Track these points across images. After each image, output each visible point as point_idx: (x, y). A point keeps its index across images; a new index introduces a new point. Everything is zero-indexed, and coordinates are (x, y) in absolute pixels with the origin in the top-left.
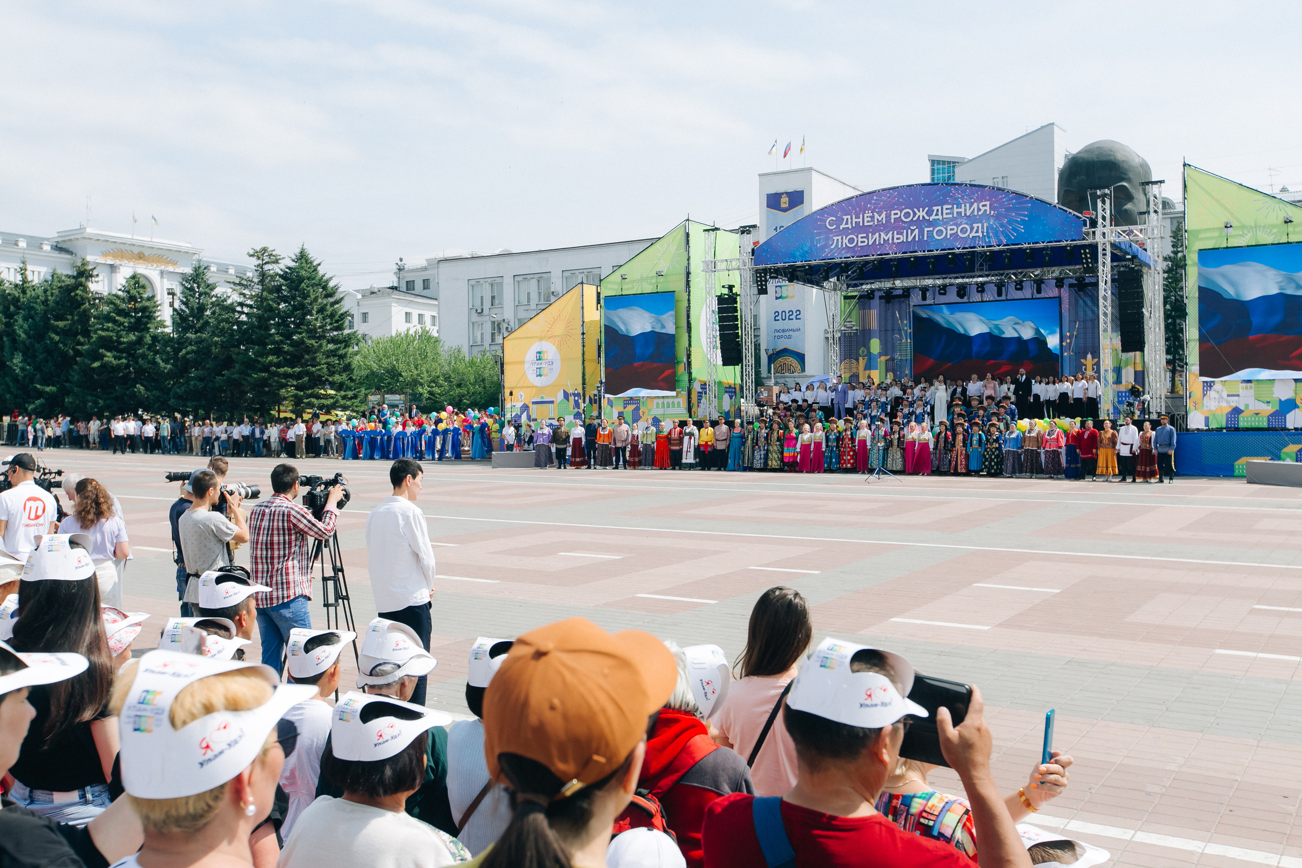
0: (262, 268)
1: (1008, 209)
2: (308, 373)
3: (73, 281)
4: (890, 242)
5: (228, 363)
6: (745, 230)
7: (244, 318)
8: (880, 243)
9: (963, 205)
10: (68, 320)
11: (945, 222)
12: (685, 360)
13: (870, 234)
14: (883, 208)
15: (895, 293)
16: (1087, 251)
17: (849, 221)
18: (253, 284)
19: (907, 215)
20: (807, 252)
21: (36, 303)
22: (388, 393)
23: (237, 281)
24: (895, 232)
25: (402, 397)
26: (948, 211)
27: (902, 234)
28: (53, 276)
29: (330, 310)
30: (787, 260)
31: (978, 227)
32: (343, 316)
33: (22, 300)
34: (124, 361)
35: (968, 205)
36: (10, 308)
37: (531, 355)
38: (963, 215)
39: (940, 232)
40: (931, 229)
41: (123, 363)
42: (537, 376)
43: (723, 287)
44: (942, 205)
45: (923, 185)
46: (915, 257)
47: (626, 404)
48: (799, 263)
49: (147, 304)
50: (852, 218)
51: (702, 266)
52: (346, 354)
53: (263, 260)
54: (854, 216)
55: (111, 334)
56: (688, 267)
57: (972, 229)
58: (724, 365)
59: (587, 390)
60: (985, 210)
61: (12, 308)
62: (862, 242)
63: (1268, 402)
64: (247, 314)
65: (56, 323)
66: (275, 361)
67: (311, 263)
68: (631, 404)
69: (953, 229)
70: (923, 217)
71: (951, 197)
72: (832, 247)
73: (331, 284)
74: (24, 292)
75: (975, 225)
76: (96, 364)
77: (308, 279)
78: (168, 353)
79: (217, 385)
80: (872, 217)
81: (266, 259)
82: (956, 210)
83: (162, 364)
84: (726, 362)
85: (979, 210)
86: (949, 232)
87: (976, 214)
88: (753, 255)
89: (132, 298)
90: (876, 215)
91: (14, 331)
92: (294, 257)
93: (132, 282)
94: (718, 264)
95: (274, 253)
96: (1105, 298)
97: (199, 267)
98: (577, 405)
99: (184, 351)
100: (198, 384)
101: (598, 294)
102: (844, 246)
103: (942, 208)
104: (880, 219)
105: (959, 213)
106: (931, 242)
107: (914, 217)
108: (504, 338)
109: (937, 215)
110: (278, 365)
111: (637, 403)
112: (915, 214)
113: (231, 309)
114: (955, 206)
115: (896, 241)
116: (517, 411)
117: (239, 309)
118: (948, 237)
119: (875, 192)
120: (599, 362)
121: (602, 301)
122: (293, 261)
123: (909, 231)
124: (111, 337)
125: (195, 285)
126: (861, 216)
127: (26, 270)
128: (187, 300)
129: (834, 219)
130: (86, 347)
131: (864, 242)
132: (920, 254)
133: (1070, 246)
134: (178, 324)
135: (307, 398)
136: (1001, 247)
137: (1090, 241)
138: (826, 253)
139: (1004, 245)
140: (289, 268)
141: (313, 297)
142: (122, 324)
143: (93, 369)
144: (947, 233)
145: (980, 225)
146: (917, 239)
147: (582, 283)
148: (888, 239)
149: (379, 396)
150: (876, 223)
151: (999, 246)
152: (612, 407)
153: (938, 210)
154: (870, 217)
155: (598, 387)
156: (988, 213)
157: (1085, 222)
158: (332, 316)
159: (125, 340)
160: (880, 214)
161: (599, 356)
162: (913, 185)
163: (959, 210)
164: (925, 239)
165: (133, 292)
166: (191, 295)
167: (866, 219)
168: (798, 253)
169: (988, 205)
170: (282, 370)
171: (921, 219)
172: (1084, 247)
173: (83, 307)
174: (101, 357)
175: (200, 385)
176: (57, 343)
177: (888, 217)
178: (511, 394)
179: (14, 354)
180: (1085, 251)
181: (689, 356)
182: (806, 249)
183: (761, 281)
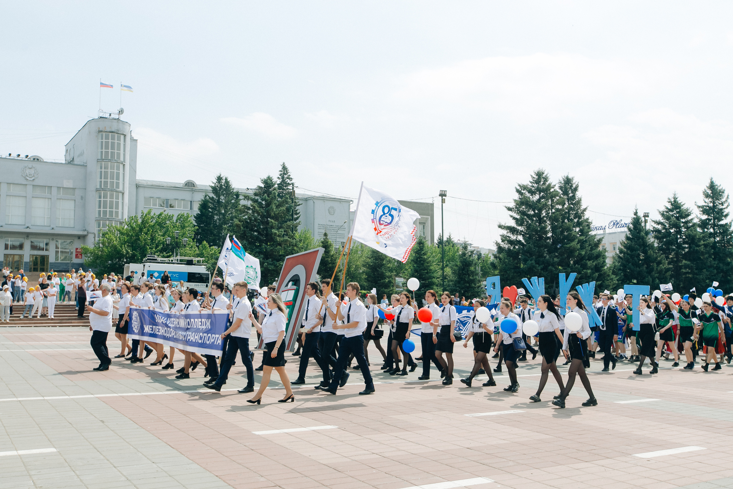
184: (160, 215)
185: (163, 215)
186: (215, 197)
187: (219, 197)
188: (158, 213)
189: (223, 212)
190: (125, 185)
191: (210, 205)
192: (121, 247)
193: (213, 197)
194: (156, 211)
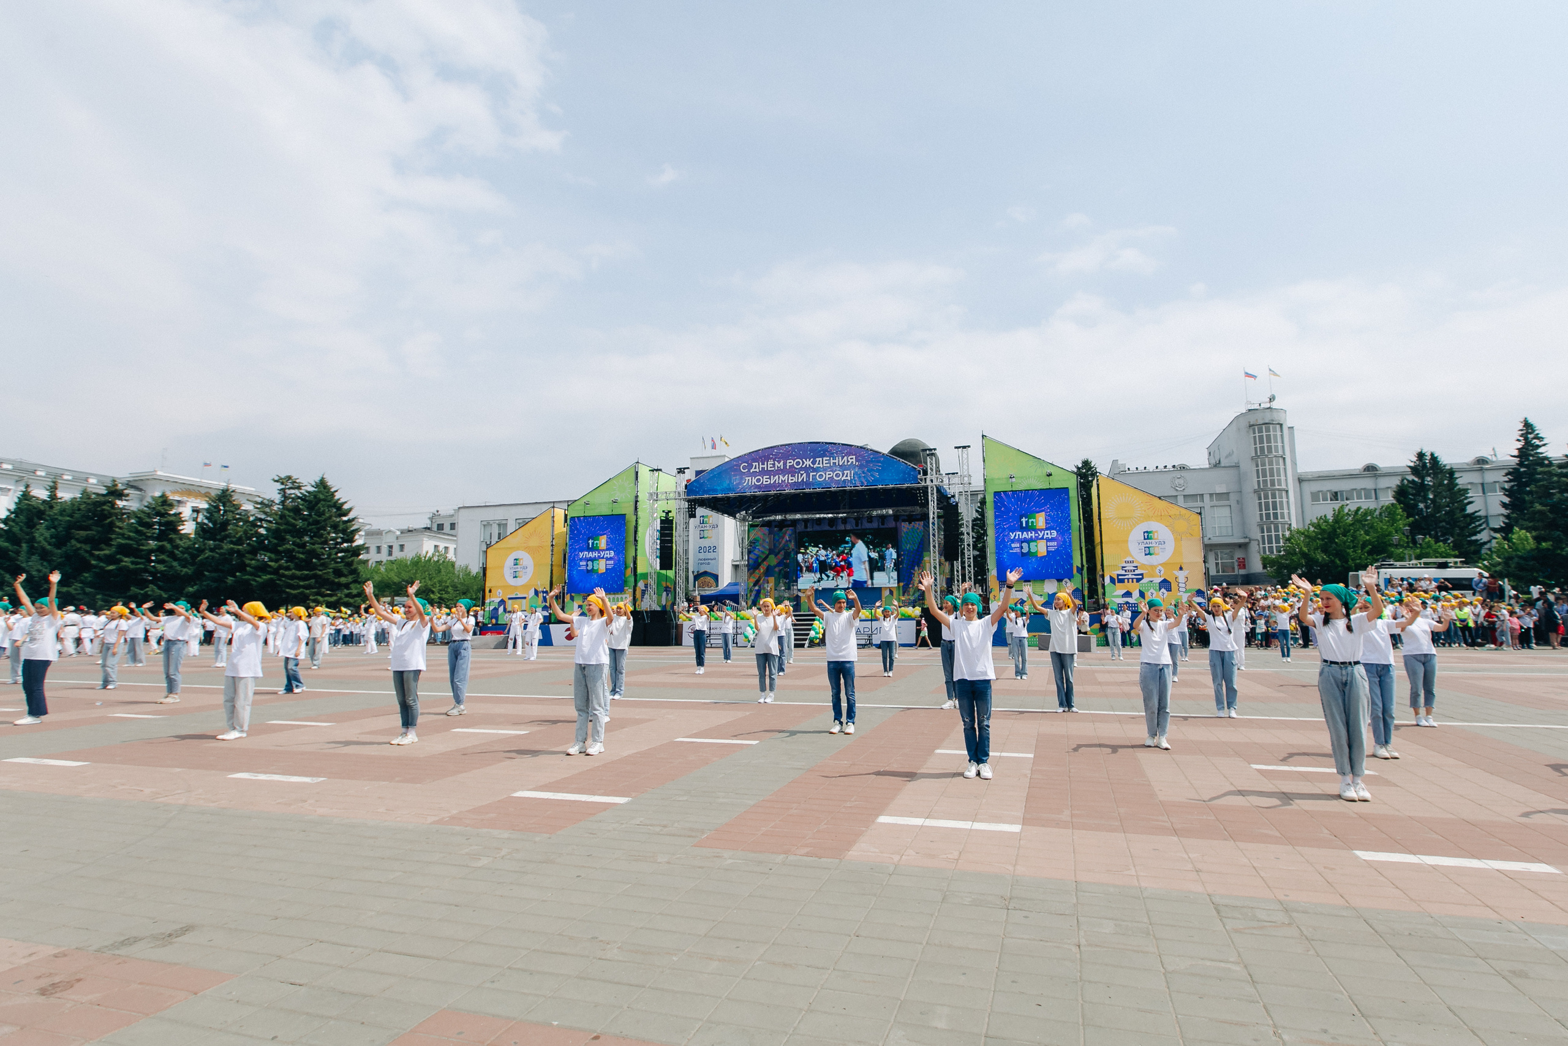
0: (285, 492)
1: (867, 462)
4: (786, 482)
6: (681, 471)
8: (778, 483)
9: (837, 458)
11: (825, 470)
12: (632, 565)
13: (772, 477)
14: (782, 458)
16: (921, 492)
17: (757, 466)
19: (798, 464)
20: (725, 488)
24: (790, 476)
26: (827, 462)
27: (794, 477)
30: (710, 494)
31: (847, 474)
35: (840, 458)
37: (509, 562)
38: (837, 465)
39: (821, 477)
40: (815, 474)
42: (513, 577)
43: (664, 512)
44: (822, 457)
48: (719, 496)
50: (759, 465)
51: (647, 496)
53: (286, 486)
54: (760, 463)
56: (637, 497)
57: (843, 475)
58: (662, 568)
60: (852, 462)
62: (766, 482)
63: (1041, 595)
69: (830, 475)
71: (828, 452)
72: (745, 485)
77: (325, 501)
80: (774, 464)
81: (290, 485)
82: (832, 462)
84: (663, 566)
85: (848, 461)
86: (827, 477)
87: (846, 464)
88: (686, 489)
89: (158, 514)
90: (776, 463)
92: (314, 484)
94: (659, 496)
95: (297, 481)
96: (933, 524)
97: (228, 489)
98: (545, 599)
101: (566, 516)
102: (753, 484)
103: (823, 459)
104: (779, 466)
105: (834, 464)
106: (815, 483)
107: (803, 465)
108: (487, 548)
109: (819, 464)
112: (803, 463)
114: (831, 458)
115: (790, 481)
116: (495, 605)
118: (827, 480)
120: (564, 567)
121: (568, 521)
122: (314, 487)
123: (800, 475)
125: (221, 504)
126: (766, 463)
128: (212, 515)
129: (747, 464)
131: (768, 482)
132: (807, 491)
133: (909, 488)
136: (863, 487)
137: (923, 484)
138: (740, 489)
139: (866, 486)
140: (309, 493)
145: (849, 472)
146: (805, 481)
147: (554, 507)
148: (785, 480)
150: (776, 469)
152: (573, 601)
153: (819, 461)
154: (772, 464)
156: (854, 464)
157: (919, 471)
160: (779, 462)
161: (565, 562)
163: (834, 462)
164: (811, 480)
166: (215, 512)
167: (769, 465)
168: (719, 488)
169: (854, 459)
171: (808, 466)
172: (918, 489)
177: (785, 464)
178: (491, 591)
180: (918, 492)
181: (635, 563)
182: (725, 486)
183: (692, 508)
184: (1358, 509)
185: (1361, 510)
186: (1416, 479)
187: (1422, 479)
188: (1353, 508)
189: (1431, 496)
190: (1289, 481)
191: (1410, 490)
192: (1315, 553)
193: (1413, 480)
194: (1352, 505)
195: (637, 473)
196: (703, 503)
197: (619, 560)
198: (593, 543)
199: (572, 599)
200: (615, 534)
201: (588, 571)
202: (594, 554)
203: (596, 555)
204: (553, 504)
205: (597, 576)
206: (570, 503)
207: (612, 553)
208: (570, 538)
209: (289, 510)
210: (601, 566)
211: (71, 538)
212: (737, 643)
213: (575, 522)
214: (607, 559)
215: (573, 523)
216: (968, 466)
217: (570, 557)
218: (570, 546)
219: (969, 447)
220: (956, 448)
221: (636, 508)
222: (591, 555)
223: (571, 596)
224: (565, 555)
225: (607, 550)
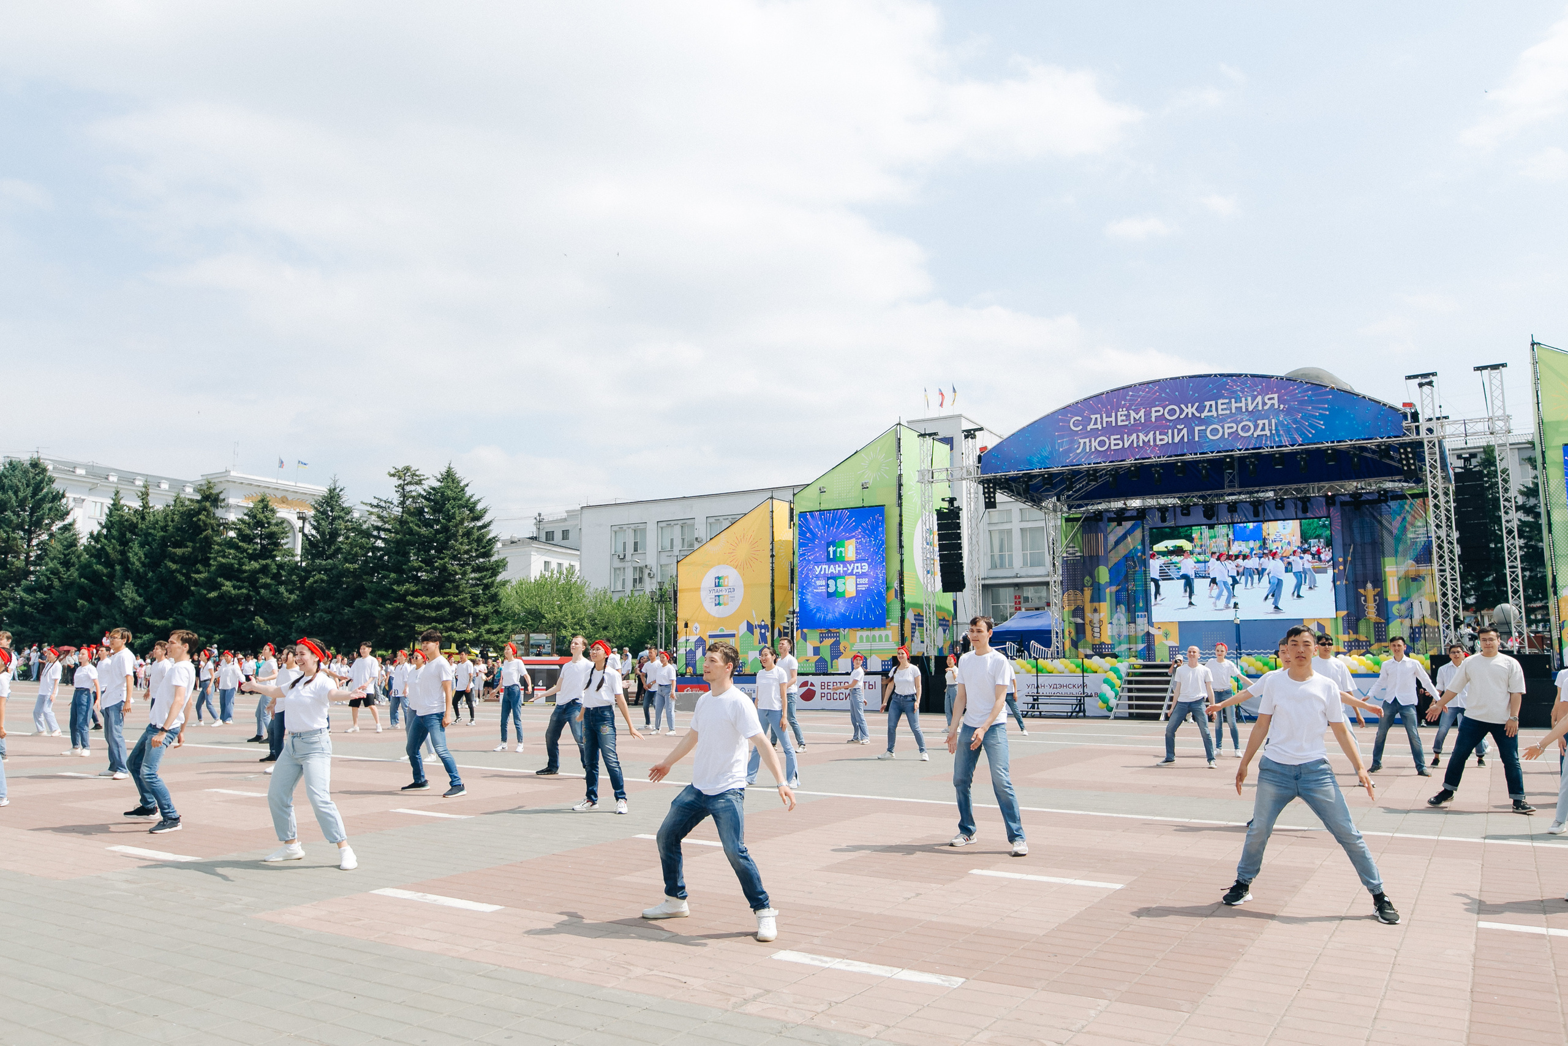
0: (403, 489)
1: (1302, 402)
2: (449, 604)
3: (197, 505)
4: (1152, 443)
5: (360, 592)
6: (970, 434)
7: (380, 543)
8: (1138, 446)
9: (1243, 399)
10: (187, 547)
11: (1221, 420)
12: (896, 585)
13: (1126, 436)
14: (1141, 405)
15: (1128, 514)
16: (1409, 450)
17: (1098, 421)
18: (392, 506)
19: (1172, 412)
20: (1047, 458)
21: (154, 528)
22: (534, 632)
23: (375, 502)
24: (1158, 432)
25: (549, 636)
26: (1225, 406)
27: (1166, 434)
28: (175, 501)
29: (476, 534)
30: (1022, 468)
31: (1264, 424)
32: (492, 542)
33: (140, 526)
34: (244, 591)
35: (1249, 399)
36: (126, 535)
37: (708, 581)
38: (1244, 410)
39: (1214, 432)
40: (1204, 428)
41: (243, 593)
42: (716, 605)
43: (943, 500)
44: (1216, 399)
45: (1190, 377)
46: (1183, 462)
47: (823, 637)
48: (1036, 471)
49: (274, 529)
50: (1102, 418)
51: (916, 477)
52: (492, 583)
53: (404, 480)
54: (1104, 415)
55: (233, 561)
56: (900, 476)
57: (1256, 427)
58: (944, 591)
59: (776, 621)
60: (1273, 405)
61: (128, 535)
62: (1115, 445)
64: (384, 540)
65: (173, 550)
66: (414, 589)
67: (458, 482)
68: (828, 637)
69: (1232, 427)
70: (1193, 414)
71: (1228, 389)
72: (1078, 451)
73: (479, 507)
74: (143, 518)
75: (1260, 422)
76: (213, 594)
77: (454, 499)
78: (293, 582)
79: (346, 617)
80: (1128, 416)
81: (408, 479)
82: (1234, 405)
83: (286, 594)
84: (946, 588)
85: (1264, 404)
86: (1227, 431)
87: (1260, 408)
88: (979, 462)
89: (259, 524)
90: (1132, 414)
91: (128, 559)
92: (439, 476)
93: (261, 505)
94: (936, 476)
95: (417, 473)
97: (334, 489)
99: (311, 580)
100: (324, 616)
101: (792, 510)
102: (1093, 450)
103: (1216, 403)
104: (1137, 417)
105: (1239, 409)
106: (1204, 443)
107: (1180, 414)
108: (678, 562)
109: (1210, 411)
110: (416, 594)
111: (836, 637)
112: (1182, 411)
113: (367, 534)
114: (1233, 400)
115: (1158, 443)
116: (691, 646)
117: (375, 533)
118: (1226, 436)
119: (1130, 387)
120: (792, 589)
121: (796, 519)
122: (439, 481)
123: (1176, 430)
124: (232, 564)
125: (329, 509)
126: (1113, 414)
127: (148, 495)
128: (319, 524)
129: (1080, 419)
130: (202, 576)
131: (1118, 444)
132: (1189, 457)
133: (1384, 445)
134: (306, 550)
135: (447, 632)
136: (1295, 447)
137: (1412, 437)
138: (1071, 458)
139: (1300, 445)
140: (433, 489)
141: (458, 518)
142: (245, 551)
143: (209, 600)
144: (1224, 432)
145: (1266, 422)
146: (1186, 440)
147: (772, 497)
148: (1149, 441)
149: (524, 635)
150: (1132, 422)
151: (1293, 445)
152: (806, 641)
153: (1211, 405)
154: (1125, 415)
155: (788, 618)
156: (1276, 407)
157: (1407, 413)
158: (479, 540)
159: (247, 568)
160: (1137, 412)
161: (792, 582)
162: (1179, 378)
163: (1238, 405)
164: (1197, 439)
165: (260, 516)
166: (323, 519)
167: (1120, 418)
168: (1035, 460)
169: (1276, 399)
170: (420, 599)
171: (1190, 416)
172: (1404, 445)
173: (205, 533)
174: (217, 586)
175: (327, 617)
176: (174, 571)
177: (1148, 415)
178: (686, 625)
179: (124, 584)
180: (1405, 450)
181: (901, 582)
182: (1045, 454)
183: (989, 492)
195: (899, 439)
196: (1008, 485)
197: (877, 578)
198: (835, 552)
199: (804, 637)
200: (870, 537)
201: (830, 595)
202: (837, 569)
203: (841, 569)
204: (772, 493)
205: (844, 601)
206: (797, 490)
207: (866, 566)
208: (801, 545)
209: (411, 514)
210: (849, 587)
211: (165, 557)
212: (1084, 711)
213: (806, 519)
214: (858, 576)
215: (803, 521)
216: (1503, 401)
217: (801, 572)
218: (801, 555)
219: (1504, 365)
220: (1478, 369)
221: (900, 497)
222: (834, 569)
223: (802, 632)
224: (792, 571)
225: (857, 561)
